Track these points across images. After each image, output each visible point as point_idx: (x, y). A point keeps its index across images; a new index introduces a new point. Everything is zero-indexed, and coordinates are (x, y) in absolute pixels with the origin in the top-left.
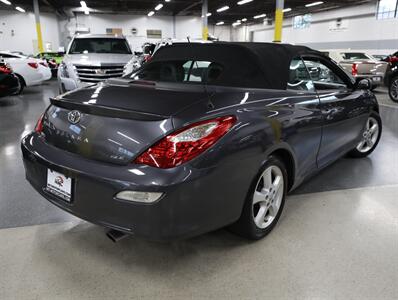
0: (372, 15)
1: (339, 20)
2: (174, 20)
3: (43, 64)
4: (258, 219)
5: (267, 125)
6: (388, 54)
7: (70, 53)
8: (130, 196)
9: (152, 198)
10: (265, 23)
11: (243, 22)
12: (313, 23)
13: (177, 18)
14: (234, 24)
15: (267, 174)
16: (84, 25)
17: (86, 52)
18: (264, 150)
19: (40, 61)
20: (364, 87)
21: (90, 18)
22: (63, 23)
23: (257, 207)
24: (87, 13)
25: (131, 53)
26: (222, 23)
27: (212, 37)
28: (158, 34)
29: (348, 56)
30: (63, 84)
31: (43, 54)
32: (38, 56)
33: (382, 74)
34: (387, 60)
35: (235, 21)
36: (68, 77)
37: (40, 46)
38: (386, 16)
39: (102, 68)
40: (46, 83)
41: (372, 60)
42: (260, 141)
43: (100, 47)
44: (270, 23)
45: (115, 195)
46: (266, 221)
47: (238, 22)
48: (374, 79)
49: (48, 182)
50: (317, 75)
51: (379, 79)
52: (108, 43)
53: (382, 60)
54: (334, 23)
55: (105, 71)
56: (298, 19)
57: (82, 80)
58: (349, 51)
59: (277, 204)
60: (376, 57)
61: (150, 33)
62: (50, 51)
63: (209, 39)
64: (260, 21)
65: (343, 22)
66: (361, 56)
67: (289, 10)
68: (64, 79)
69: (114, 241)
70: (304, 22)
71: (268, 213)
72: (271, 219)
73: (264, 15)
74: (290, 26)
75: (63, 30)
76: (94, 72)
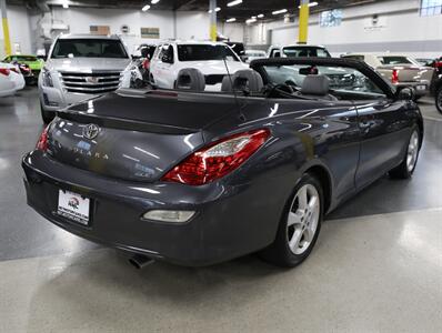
0: (415, 10)
1: (375, 16)
2: (175, 17)
3: (14, 70)
4: (293, 243)
5: (298, 140)
6: (434, 58)
7: (53, 57)
8: (159, 215)
9: (184, 217)
10: (286, 19)
11: (258, 19)
12: (343, 20)
13: (178, 13)
14: (248, 21)
15: (302, 194)
16: (62, 22)
17: (71, 55)
18: (298, 167)
19: (10, 66)
20: (406, 97)
21: (69, 12)
22: (35, 19)
23: (292, 230)
24: (66, 6)
25: (127, 57)
26: (234, 19)
27: (221, 36)
28: (154, 33)
29: (387, 60)
30: (45, 95)
31: (12, 57)
32: (6, 61)
33: (428, 81)
34: (433, 64)
35: (250, 18)
36: (52, 86)
37: (7, 48)
38: (431, 11)
39: (94, 75)
40: (18, 94)
41: (415, 65)
42: (291, 158)
43: (89, 49)
44: (292, 20)
45: (142, 216)
46: (301, 247)
47: (254, 19)
48: (418, 88)
49: (60, 205)
50: (351, 82)
51: (424, 87)
52: (98, 45)
53: (427, 65)
54: (370, 20)
55: (97, 79)
56: (325, 14)
57: (69, 90)
58: (388, 54)
59: (313, 228)
60: (421, 61)
61: (145, 32)
62: (18, 54)
63: (218, 39)
64: (279, 18)
65: (380, 19)
66: (402, 60)
67: (315, 4)
68: (47, 89)
69: (138, 267)
70: (333, 19)
71: (303, 238)
72: (306, 245)
73: (285, 11)
74: (317, 23)
75: (35, 27)
76: (84, 81)
